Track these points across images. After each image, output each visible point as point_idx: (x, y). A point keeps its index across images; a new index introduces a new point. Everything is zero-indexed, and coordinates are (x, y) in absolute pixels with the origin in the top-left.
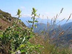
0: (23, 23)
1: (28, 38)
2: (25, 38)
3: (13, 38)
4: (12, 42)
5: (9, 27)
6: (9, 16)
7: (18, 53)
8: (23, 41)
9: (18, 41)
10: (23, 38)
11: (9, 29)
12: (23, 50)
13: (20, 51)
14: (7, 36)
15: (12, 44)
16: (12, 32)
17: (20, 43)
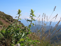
0: (23, 24)
1: (27, 34)
2: (24, 34)
3: (14, 33)
4: (13, 36)
5: (11, 25)
6: (11, 18)
7: (18, 45)
8: (23, 36)
9: (18, 36)
10: (23, 34)
11: (11, 26)
12: (22, 43)
13: (20, 44)
14: (9, 32)
15: (13, 38)
16: (13, 28)
17: (20, 38)
